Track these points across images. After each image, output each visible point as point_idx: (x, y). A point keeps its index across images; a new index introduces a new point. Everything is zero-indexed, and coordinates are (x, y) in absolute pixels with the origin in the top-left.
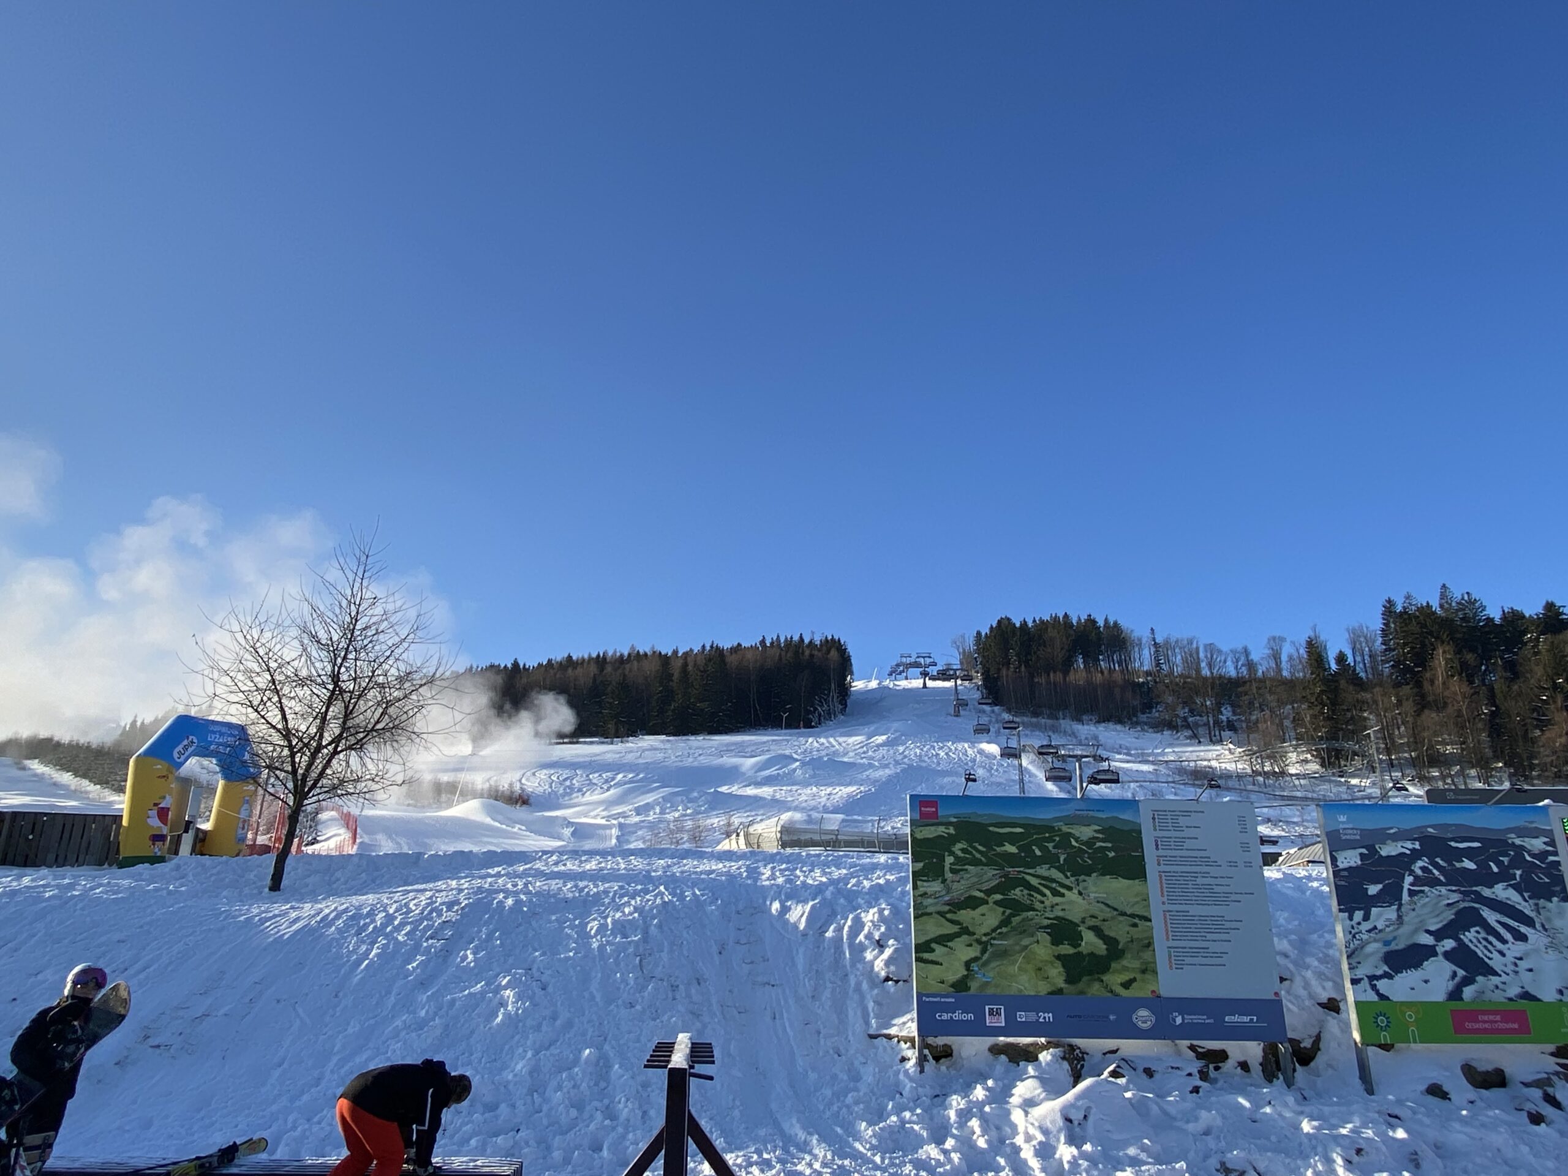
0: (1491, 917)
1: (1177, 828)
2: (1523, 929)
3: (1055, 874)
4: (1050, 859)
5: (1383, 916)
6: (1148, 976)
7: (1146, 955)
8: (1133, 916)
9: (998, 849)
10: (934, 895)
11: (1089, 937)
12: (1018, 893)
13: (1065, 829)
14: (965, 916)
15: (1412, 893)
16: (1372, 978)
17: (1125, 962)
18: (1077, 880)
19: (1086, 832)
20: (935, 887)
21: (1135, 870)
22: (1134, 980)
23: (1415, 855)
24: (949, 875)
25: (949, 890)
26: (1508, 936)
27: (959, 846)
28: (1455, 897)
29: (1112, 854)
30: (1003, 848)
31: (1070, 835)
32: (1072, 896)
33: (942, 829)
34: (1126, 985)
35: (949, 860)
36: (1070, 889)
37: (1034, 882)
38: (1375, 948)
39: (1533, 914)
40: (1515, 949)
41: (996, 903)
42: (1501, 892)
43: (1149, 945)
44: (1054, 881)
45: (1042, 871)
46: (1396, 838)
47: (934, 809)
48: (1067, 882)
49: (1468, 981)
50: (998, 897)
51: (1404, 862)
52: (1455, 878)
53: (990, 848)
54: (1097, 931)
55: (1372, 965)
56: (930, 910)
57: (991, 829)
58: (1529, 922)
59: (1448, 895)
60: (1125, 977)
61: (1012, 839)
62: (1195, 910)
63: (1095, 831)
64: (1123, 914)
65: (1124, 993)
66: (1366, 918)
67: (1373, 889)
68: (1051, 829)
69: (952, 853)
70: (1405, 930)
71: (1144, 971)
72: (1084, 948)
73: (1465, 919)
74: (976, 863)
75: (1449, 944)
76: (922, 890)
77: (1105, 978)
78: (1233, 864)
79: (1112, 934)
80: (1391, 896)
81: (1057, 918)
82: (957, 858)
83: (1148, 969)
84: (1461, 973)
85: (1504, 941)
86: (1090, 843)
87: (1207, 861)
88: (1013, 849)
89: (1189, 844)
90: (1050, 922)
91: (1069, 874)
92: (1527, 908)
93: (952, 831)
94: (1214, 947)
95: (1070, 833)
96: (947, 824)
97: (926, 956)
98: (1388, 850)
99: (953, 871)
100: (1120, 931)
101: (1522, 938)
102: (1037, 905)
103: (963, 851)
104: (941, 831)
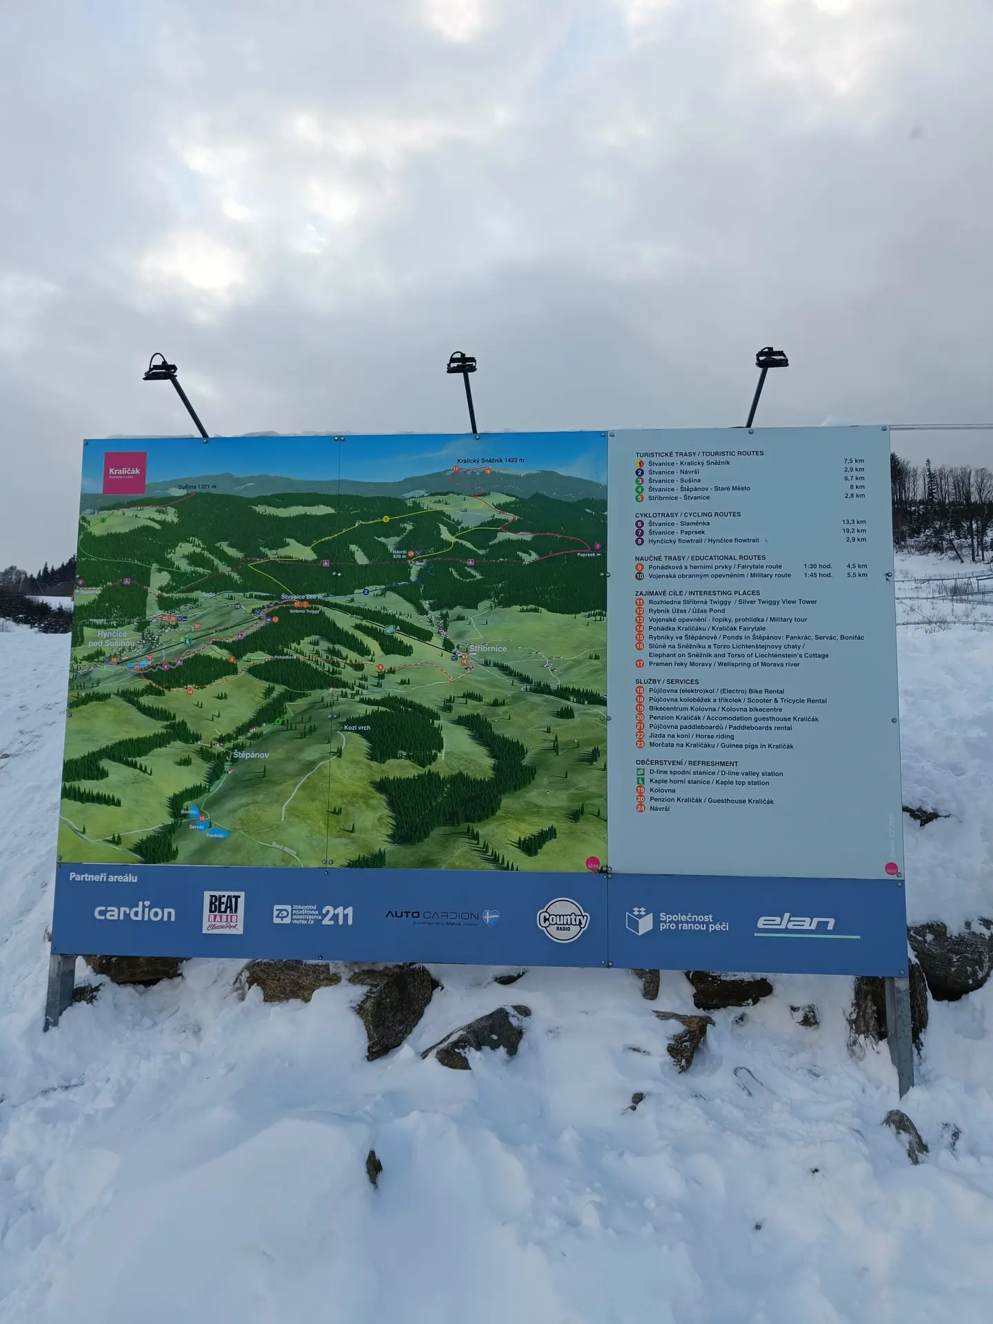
3: (396, 605)
4: (386, 573)
6: (582, 825)
7: (585, 780)
8: (563, 693)
9: (272, 554)
10: (118, 658)
11: (456, 740)
12: (306, 649)
13: (429, 504)
14: (180, 700)
17: (533, 795)
18: (444, 617)
19: (477, 510)
22: (551, 834)
24: (154, 612)
25: (151, 644)
27: (185, 548)
29: (529, 558)
30: (282, 552)
31: (440, 516)
32: (428, 651)
33: (150, 512)
34: (530, 846)
35: (158, 580)
36: (425, 636)
37: (345, 622)
41: (255, 671)
43: (594, 756)
44: (389, 619)
45: (367, 598)
47: (137, 471)
48: (421, 622)
50: (260, 657)
53: (252, 552)
54: (478, 728)
56: (102, 689)
57: (260, 509)
60: (529, 829)
61: (304, 529)
63: (499, 507)
64: (542, 689)
65: (524, 863)
68: (393, 505)
69: (166, 565)
71: (575, 816)
72: (443, 765)
74: (217, 584)
76: (89, 647)
77: (485, 830)
79: (509, 733)
81: (388, 701)
82: (177, 576)
83: (587, 811)
86: (483, 534)
88: (300, 552)
90: (370, 709)
91: (426, 604)
93: (171, 516)
95: (442, 513)
96: (163, 502)
97: (86, 786)
99: (164, 604)
100: (530, 727)
102: (348, 674)
103: (193, 559)
104: (147, 516)
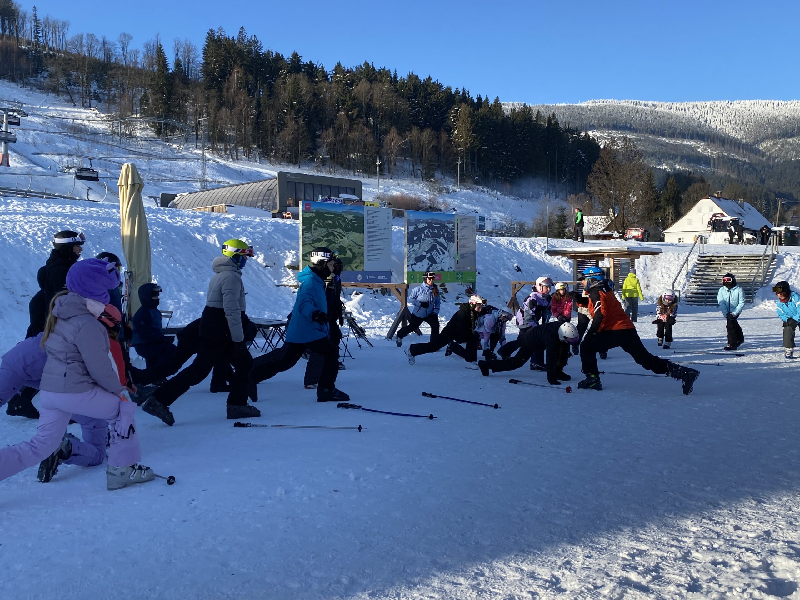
0: (438, 247)
1: (373, 217)
2: (445, 251)
3: (341, 231)
4: (340, 226)
5: (417, 246)
6: (362, 264)
7: (362, 258)
8: (360, 245)
10: (308, 238)
11: (348, 252)
12: (331, 237)
13: (345, 216)
15: (424, 240)
16: (412, 265)
17: (356, 260)
18: (347, 233)
19: (350, 217)
20: (308, 235)
21: (362, 232)
22: (358, 266)
23: (426, 228)
24: (313, 231)
25: (313, 236)
26: (441, 253)
27: (316, 220)
28: (432, 241)
29: (356, 225)
30: (328, 222)
32: (345, 238)
33: (311, 214)
34: (356, 267)
35: (313, 225)
36: (345, 236)
37: (336, 233)
38: (413, 256)
39: (446, 246)
40: (442, 256)
41: (325, 241)
42: (442, 240)
43: (363, 255)
44: (341, 233)
45: (338, 230)
46: (422, 222)
48: (344, 234)
49: (431, 266)
50: (326, 239)
51: (423, 229)
52: (434, 236)
53: (324, 222)
54: (350, 250)
55: (412, 261)
56: (307, 243)
58: (445, 249)
59: (430, 240)
60: (356, 265)
61: (330, 218)
62: (375, 244)
63: (353, 217)
64: (357, 245)
65: (356, 270)
66: (413, 247)
67: (415, 238)
68: (341, 215)
69: (314, 223)
70: (421, 250)
71: (361, 263)
72: (347, 256)
73: (434, 248)
74: (320, 227)
75: (429, 255)
76: (305, 236)
77: (351, 265)
78: (385, 229)
79: (354, 251)
80: (419, 240)
81: (341, 246)
82: (315, 225)
83: (362, 262)
84: (430, 263)
85: (440, 254)
86: (351, 221)
87: (379, 228)
88: (330, 222)
89: (375, 222)
90: (339, 247)
91: (345, 231)
92: (446, 245)
93: (314, 215)
94: (378, 255)
96: (313, 212)
97: (306, 258)
98: (420, 226)
99: (314, 229)
100: (356, 250)
101: (443, 253)
102: (336, 242)
103: (317, 222)
104: (311, 215)
